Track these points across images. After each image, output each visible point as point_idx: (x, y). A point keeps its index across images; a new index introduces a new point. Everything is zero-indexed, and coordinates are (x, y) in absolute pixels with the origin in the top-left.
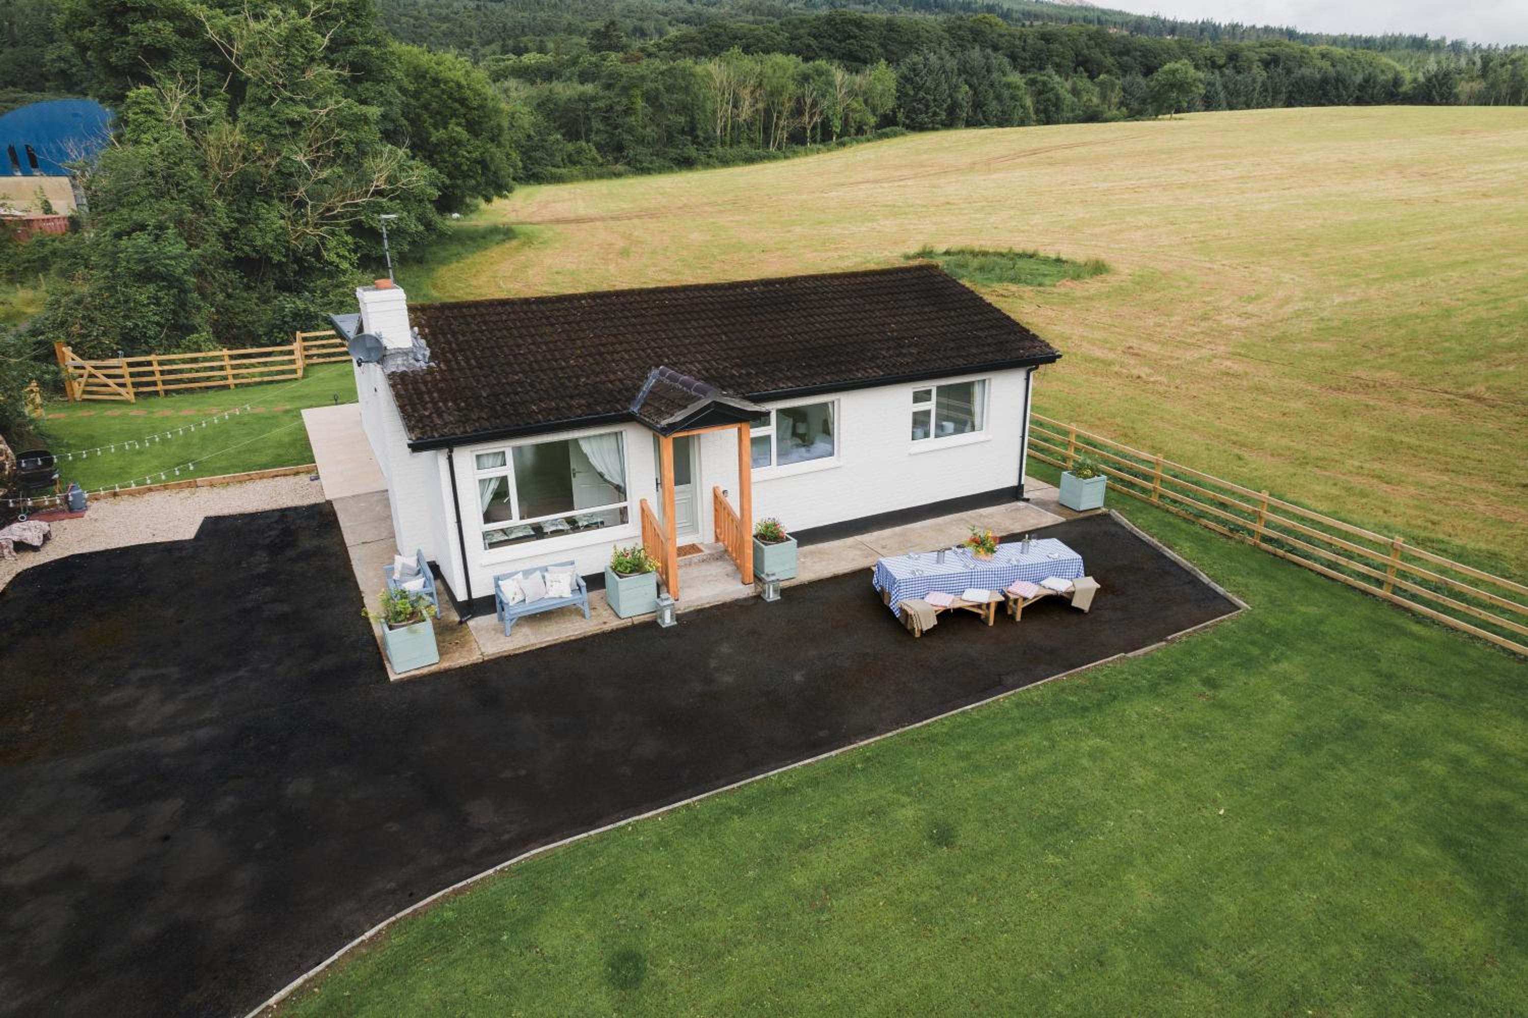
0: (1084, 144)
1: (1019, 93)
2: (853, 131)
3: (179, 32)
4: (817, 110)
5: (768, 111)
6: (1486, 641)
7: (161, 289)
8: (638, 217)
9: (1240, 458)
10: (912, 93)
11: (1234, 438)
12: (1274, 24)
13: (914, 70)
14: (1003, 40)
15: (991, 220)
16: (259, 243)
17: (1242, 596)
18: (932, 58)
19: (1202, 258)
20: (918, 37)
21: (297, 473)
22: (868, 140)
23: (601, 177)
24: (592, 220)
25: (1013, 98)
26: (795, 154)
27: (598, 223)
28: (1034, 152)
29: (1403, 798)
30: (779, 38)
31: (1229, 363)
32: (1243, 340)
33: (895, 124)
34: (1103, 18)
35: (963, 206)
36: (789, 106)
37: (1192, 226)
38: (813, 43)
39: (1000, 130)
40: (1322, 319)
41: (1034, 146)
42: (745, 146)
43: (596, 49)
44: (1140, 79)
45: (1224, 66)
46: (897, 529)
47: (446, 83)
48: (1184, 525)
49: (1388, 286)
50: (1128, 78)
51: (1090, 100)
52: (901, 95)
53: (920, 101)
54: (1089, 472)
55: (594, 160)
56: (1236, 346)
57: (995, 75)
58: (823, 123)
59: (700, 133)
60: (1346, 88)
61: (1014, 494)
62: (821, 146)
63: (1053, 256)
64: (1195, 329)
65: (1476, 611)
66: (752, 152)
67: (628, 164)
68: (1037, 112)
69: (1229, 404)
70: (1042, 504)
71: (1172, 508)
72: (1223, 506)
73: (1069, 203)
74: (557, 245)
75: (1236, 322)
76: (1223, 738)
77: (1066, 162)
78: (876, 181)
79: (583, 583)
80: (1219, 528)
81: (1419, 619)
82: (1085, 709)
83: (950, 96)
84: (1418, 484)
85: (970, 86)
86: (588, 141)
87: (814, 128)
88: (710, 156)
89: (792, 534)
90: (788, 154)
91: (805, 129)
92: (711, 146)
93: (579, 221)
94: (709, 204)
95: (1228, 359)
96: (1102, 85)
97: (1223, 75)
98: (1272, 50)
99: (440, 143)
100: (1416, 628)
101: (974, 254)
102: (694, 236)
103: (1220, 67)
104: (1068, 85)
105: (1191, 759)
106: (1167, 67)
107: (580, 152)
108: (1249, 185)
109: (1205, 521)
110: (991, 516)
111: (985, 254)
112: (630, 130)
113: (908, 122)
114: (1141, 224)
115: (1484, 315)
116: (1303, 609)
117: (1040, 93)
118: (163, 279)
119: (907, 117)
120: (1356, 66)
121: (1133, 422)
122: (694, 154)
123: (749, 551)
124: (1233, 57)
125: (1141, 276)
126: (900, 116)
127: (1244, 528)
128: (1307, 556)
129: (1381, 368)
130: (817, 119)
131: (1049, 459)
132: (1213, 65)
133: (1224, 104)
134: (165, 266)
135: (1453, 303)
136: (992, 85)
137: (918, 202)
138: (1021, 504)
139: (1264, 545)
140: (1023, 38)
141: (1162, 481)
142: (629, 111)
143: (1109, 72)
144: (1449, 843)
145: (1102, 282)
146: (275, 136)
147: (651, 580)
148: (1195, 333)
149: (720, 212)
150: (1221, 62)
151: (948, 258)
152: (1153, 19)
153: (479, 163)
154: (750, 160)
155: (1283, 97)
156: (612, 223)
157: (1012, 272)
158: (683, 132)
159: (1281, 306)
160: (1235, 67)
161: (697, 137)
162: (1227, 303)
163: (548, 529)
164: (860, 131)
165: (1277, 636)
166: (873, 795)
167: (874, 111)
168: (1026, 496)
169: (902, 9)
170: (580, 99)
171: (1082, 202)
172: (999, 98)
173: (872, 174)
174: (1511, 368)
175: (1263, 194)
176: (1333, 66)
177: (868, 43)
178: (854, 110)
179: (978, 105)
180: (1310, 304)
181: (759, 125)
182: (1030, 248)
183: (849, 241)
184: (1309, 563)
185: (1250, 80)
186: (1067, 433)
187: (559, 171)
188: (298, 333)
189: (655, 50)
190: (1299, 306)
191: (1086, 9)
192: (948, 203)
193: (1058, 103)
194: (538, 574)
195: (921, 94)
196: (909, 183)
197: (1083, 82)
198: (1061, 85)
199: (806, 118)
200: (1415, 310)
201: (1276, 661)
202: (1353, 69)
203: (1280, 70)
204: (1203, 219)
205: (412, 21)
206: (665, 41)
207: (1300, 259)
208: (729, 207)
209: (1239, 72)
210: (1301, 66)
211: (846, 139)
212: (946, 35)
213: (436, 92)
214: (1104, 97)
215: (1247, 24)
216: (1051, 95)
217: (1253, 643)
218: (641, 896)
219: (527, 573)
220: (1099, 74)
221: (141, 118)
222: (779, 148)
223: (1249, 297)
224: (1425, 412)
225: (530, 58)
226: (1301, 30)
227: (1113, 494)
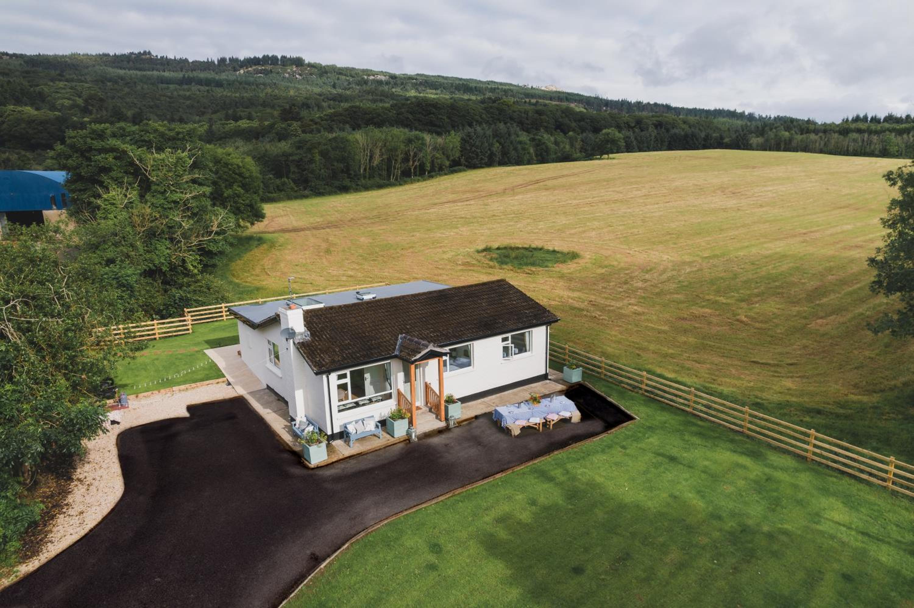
0: (563, 176)
1: (527, 146)
2: (437, 169)
3: (115, 158)
4: (417, 159)
5: (389, 160)
6: (724, 426)
7: (124, 291)
8: (328, 227)
9: (639, 355)
10: (469, 148)
11: (637, 346)
12: (659, 102)
13: (469, 136)
14: (515, 114)
15: (518, 226)
16: (157, 262)
17: (637, 415)
18: (479, 129)
19: (625, 247)
20: (469, 113)
21: (218, 383)
22: (446, 174)
23: (296, 198)
24: (302, 230)
25: (524, 149)
26: (406, 183)
27: (307, 232)
28: (537, 182)
29: (686, 480)
30: (391, 114)
31: (635, 308)
32: (643, 295)
33: (461, 165)
34: (569, 97)
35: (502, 217)
36: (401, 157)
37: (621, 228)
38: (410, 117)
39: (518, 167)
40: (679, 282)
41: (538, 178)
42: (377, 179)
43: (285, 120)
44: (591, 135)
45: (634, 127)
46: (498, 395)
47: (232, 165)
48: (615, 387)
49: (711, 261)
50: (584, 134)
51: (565, 147)
52: (463, 149)
53: (473, 152)
54: (574, 367)
55: (292, 189)
56: (639, 298)
57: (513, 137)
58: (420, 165)
59: (352, 172)
60: (697, 139)
61: (544, 377)
62: (420, 178)
63: (551, 249)
64: (621, 290)
65: (720, 415)
66: (382, 182)
67: (312, 190)
68: (537, 155)
69: (635, 329)
70: (556, 381)
71: (610, 380)
72: (630, 378)
73: (557, 214)
74: (290, 247)
75: (640, 284)
76: (628, 466)
77: (554, 188)
78: (454, 202)
79: (379, 425)
80: (629, 387)
81: (701, 419)
82: (579, 459)
83: (490, 149)
84: (712, 363)
85: (500, 144)
86: (288, 178)
87: (415, 168)
88: (358, 185)
89: (459, 399)
90: (401, 183)
91: (410, 169)
92: (358, 179)
93: (295, 230)
94: (366, 218)
95: (636, 305)
96: (570, 138)
97: (634, 132)
98: (657, 119)
99: (229, 197)
100: (700, 423)
101: (512, 249)
102: (362, 239)
103: (632, 128)
104: (552, 139)
105: (616, 473)
106: (604, 131)
107: (284, 184)
108: (649, 200)
109: (623, 385)
110: (536, 387)
111: (518, 248)
112: (312, 172)
113: (467, 163)
114: (594, 227)
115: (751, 276)
116: (659, 418)
117: (538, 145)
118: (124, 286)
119: (466, 161)
120: (701, 128)
121: (593, 340)
122: (349, 184)
123: (443, 408)
124: (639, 122)
125: (595, 259)
126: (462, 160)
127: (638, 387)
128: (662, 397)
129: (703, 307)
130: (417, 163)
131: (557, 360)
132: (629, 127)
133: (636, 148)
134: (126, 280)
135: (739, 270)
136: (511, 142)
137: (478, 215)
138: (548, 381)
139: (646, 394)
140: (526, 112)
141: (605, 369)
142: (311, 161)
143: (574, 130)
144: (699, 492)
145: (577, 263)
146: (166, 209)
147: (406, 421)
148: (621, 292)
149: (373, 223)
150: (633, 125)
151: (499, 251)
152: (595, 98)
153: (248, 206)
154: (380, 187)
155: (666, 143)
156: (315, 232)
157: (532, 260)
158: (342, 171)
159: (661, 275)
160: (640, 128)
161: (350, 174)
162: (636, 273)
163: (361, 403)
164: (441, 169)
165: (650, 428)
166: (507, 492)
167: (448, 158)
168: (549, 377)
169: (457, 92)
170: (283, 155)
171: (564, 213)
172: (515, 149)
173: (451, 197)
174: (757, 305)
175: (656, 206)
176: (690, 127)
177: (441, 116)
178: (437, 158)
179: (505, 153)
180: (674, 273)
181: (385, 167)
182: (540, 246)
183: (446, 241)
184: (663, 400)
185: (648, 135)
186: (564, 349)
187: (272, 195)
188: (185, 309)
189: (319, 120)
190: (669, 274)
191: (559, 92)
192: (494, 215)
193: (547, 150)
194: (360, 422)
195: (474, 149)
196: (472, 202)
197: (560, 137)
198: (548, 138)
199: (411, 163)
200: (721, 275)
201: (648, 438)
202: (700, 129)
203: (663, 130)
204: (625, 223)
205: (168, 99)
206: (325, 115)
207: (672, 246)
208: (377, 220)
209: (642, 131)
210: (673, 128)
211: (433, 174)
212: (483, 111)
213: (226, 170)
214: (572, 145)
215: (645, 102)
216: (544, 147)
217: (640, 432)
218: (434, 528)
219: (357, 422)
220: (569, 131)
221: (109, 207)
222: (396, 179)
223: (647, 270)
224: (719, 329)
225: (244, 124)
226: (673, 105)
227: (585, 375)
